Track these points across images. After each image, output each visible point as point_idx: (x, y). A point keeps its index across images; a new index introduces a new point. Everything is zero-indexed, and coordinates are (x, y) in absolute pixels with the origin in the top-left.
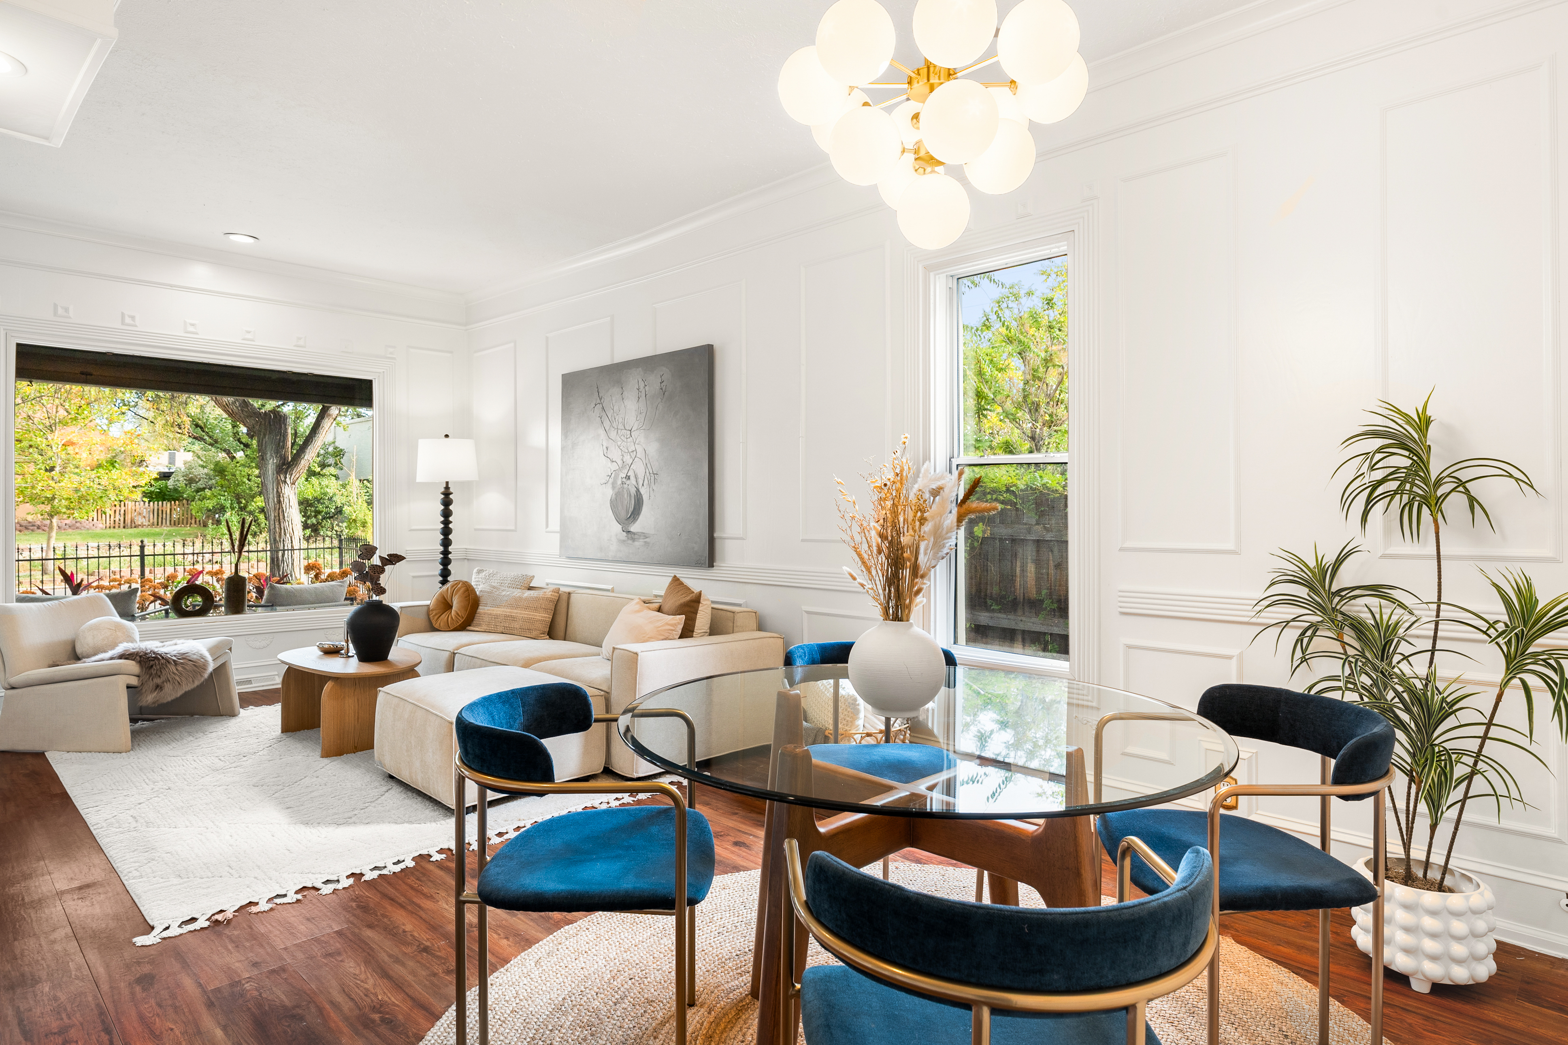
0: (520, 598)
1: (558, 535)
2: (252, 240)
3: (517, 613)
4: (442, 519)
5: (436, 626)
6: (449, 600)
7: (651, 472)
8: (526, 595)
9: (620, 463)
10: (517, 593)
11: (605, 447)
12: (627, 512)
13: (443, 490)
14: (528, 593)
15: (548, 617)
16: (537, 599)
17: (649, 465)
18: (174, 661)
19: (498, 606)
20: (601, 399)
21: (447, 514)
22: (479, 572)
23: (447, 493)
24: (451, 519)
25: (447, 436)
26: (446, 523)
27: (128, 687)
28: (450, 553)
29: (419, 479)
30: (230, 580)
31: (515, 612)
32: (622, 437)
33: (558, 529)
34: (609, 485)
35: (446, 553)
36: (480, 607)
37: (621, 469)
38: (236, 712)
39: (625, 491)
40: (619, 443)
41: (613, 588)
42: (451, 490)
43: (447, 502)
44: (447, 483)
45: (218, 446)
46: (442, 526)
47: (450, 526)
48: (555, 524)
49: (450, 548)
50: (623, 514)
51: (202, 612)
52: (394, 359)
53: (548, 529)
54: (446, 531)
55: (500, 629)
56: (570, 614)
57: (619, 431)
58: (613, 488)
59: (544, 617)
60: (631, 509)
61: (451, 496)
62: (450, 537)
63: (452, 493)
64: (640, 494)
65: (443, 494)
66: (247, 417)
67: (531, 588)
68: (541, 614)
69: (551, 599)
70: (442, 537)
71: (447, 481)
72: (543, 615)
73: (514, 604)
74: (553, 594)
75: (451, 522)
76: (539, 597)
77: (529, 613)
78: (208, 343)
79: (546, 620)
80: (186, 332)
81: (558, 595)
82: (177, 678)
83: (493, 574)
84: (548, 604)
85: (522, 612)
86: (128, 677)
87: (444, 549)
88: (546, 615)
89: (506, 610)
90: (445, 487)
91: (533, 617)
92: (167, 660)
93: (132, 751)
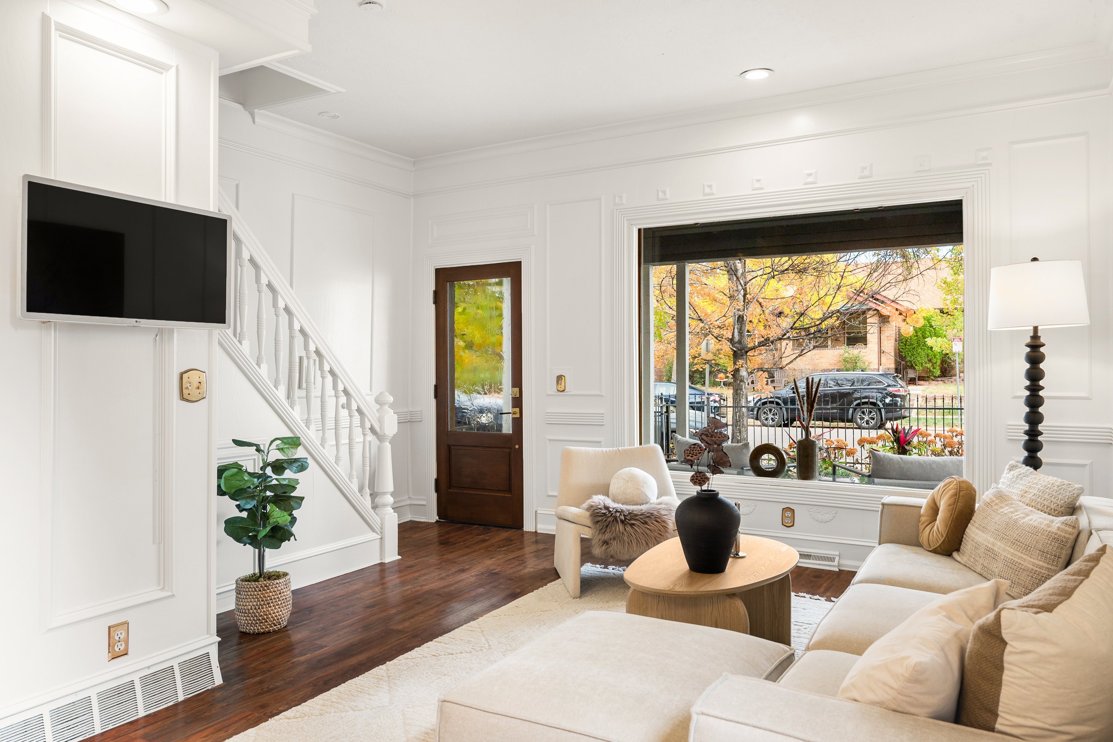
2: (765, 74)
4: (1028, 383)
6: (938, 504)
13: (1028, 340)
18: (622, 521)
21: (1035, 376)
23: (1035, 346)
24: (1041, 383)
25: (1035, 259)
26: (1034, 389)
27: (581, 537)
28: (1040, 434)
30: (800, 443)
31: (999, 546)
35: (1033, 434)
42: (1042, 340)
43: (1035, 358)
44: (1036, 329)
46: (1028, 393)
47: (1042, 393)
49: (1040, 427)
51: (774, 474)
52: (989, 164)
54: (1034, 401)
61: (1042, 349)
62: (1041, 410)
63: (1043, 345)
65: (1028, 345)
68: (1032, 560)
69: (1059, 533)
70: (1027, 409)
71: (1036, 325)
72: (1036, 562)
73: (1002, 531)
74: (1063, 527)
75: (1042, 388)
76: (1042, 527)
77: (1015, 552)
78: (774, 195)
79: (1043, 571)
80: (753, 190)
81: (1076, 532)
82: (626, 539)
83: (1024, 475)
84: (1049, 542)
85: (1006, 548)
86: (582, 526)
87: (1030, 427)
88: (1041, 563)
89: (989, 538)
90: (1032, 335)
91: (1019, 561)
92: (616, 518)
93: (578, 599)
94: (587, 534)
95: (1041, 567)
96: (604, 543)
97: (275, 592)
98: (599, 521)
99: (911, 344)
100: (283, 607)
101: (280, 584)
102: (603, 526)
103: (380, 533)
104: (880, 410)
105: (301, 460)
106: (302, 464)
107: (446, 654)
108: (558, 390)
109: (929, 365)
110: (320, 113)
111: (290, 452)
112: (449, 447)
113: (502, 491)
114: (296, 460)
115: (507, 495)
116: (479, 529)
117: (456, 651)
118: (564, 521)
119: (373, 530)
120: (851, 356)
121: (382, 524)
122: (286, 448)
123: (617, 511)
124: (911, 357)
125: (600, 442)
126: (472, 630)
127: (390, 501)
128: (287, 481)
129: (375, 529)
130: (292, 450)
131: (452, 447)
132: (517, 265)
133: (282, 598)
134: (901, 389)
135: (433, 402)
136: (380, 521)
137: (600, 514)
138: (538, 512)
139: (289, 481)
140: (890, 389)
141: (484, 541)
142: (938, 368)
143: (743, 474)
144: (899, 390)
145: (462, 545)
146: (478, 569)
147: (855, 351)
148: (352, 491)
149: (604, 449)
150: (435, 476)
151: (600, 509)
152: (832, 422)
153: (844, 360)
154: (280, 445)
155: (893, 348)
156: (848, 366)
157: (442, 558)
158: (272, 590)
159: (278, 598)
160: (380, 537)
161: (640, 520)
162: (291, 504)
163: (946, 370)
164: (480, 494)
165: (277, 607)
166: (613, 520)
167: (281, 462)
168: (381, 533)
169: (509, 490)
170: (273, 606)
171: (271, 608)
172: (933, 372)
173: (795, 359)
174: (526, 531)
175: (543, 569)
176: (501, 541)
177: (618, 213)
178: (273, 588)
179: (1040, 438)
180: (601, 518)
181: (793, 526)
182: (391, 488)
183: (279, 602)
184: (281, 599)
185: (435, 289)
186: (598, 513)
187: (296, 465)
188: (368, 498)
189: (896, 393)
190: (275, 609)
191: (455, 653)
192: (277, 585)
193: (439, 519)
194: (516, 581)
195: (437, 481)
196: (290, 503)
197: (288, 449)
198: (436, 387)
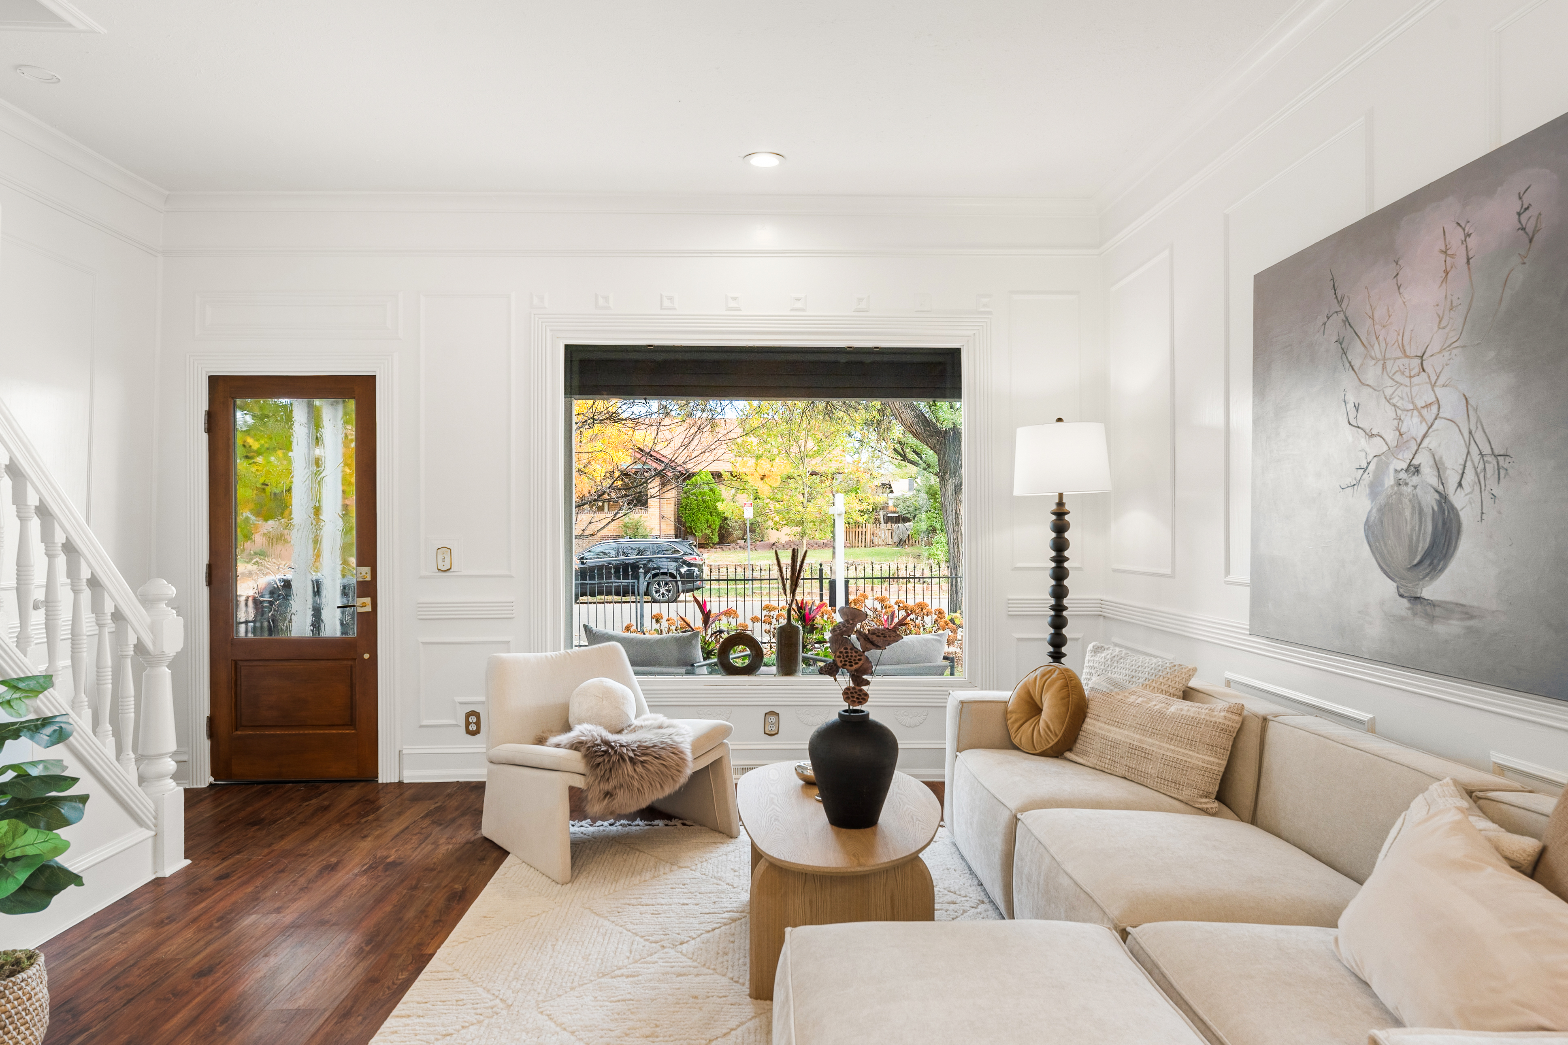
0: (1161, 714)
1: (1247, 591)
2: (775, 162)
3: (1153, 745)
4: (1053, 554)
5: (1016, 741)
6: (1037, 698)
7: (1487, 450)
8: (1172, 709)
9: (1391, 436)
10: (1157, 702)
11: (1350, 406)
12: (1412, 550)
13: (1054, 507)
14: (1179, 707)
15: (1217, 763)
16: (1194, 722)
17: (1479, 436)
18: (631, 759)
19: (1118, 724)
20: (1340, 302)
21: (1060, 546)
22: (1097, 650)
23: (1060, 514)
24: (1066, 554)
25: (1060, 420)
26: (1060, 560)
27: (572, 789)
28: (1066, 608)
29: (1017, 492)
30: (782, 630)
31: (1150, 743)
32: (1398, 377)
33: (1247, 578)
34: (1364, 490)
35: (1059, 609)
36: (1088, 720)
37: (1393, 451)
38: (734, 833)
39: (1406, 501)
40: (1389, 392)
41: (1373, 720)
42: (1067, 507)
43: (1060, 527)
44: (1061, 495)
45: (930, 470)
46: (1053, 565)
47: (1066, 565)
48: (1242, 571)
49: (1066, 602)
50: (1400, 556)
51: (749, 670)
52: (990, 313)
53: (1230, 578)
54: (1060, 574)
55: (1121, 771)
56: (1265, 764)
57: (1389, 364)
58: (1374, 494)
59: (1209, 762)
60: (1423, 545)
61: (1067, 517)
62: (1066, 582)
63: (1068, 513)
64: (1452, 508)
65: (1054, 513)
66: (929, 436)
67: (1188, 694)
68: (1201, 756)
69: (1227, 722)
70: (1053, 582)
71: (1061, 492)
72: (1206, 758)
73: (1149, 726)
74: (1229, 715)
75: (1067, 559)
76: (1203, 717)
77: (1177, 749)
78: (752, 320)
79: (1214, 768)
80: (727, 310)
81: (1240, 719)
82: (636, 783)
83: (1119, 657)
84: (1217, 734)
85: (1162, 744)
86: (569, 774)
87: (1056, 601)
88: (1212, 759)
89: (1132, 734)
90: (1057, 501)
91: (1184, 759)
92: (622, 756)
93: (570, 885)
94: (579, 782)
95: (1212, 763)
96: (605, 797)
97: (20, 998)
98: (599, 764)
99: (691, 509)
100: (35, 1025)
101: (29, 980)
102: (606, 770)
103: (153, 827)
104: (676, 582)
105: (58, 719)
106: (61, 727)
107: (439, 1037)
108: (439, 570)
109: (708, 532)
110: (18, 67)
111: (23, 706)
112: (236, 662)
113: (337, 725)
114: (46, 722)
115: (348, 731)
116: (299, 790)
117: (454, 1027)
118: (514, 767)
119: (139, 822)
120: (631, 521)
121: (156, 811)
122: (16, 699)
123: (621, 746)
124: (691, 523)
125: (508, 643)
126: (446, 977)
127: (171, 768)
128: (41, 767)
129: (142, 819)
130: (27, 701)
131: (240, 663)
132: (370, 381)
133: (34, 1007)
134: (697, 558)
135: (205, 591)
136: (152, 805)
137: (599, 753)
138: (404, 752)
139: (46, 768)
140: (686, 558)
141: (326, 809)
142: (717, 534)
143: (693, 674)
144: (695, 559)
145: (289, 821)
146: (357, 860)
147: (636, 515)
148: (106, 760)
149: (548, 654)
150: (207, 713)
151: (598, 745)
152: (624, 596)
153: (624, 526)
154: (5, 695)
155: (673, 513)
156: (628, 532)
157: (273, 851)
158: (11, 997)
159: (24, 1010)
160: (153, 833)
161: (654, 754)
162: (62, 814)
163: (723, 536)
164: (290, 734)
165: (22, 1028)
166: (618, 760)
167: (15, 730)
168: (155, 826)
169: (351, 722)
170: (14, 1030)
171: (10, 1035)
172: (712, 538)
173: (607, 524)
174: (382, 784)
175: (467, 843)
176: (352, 806)
177: (537, 319)
178: (14, 992)
179: (1065, 613)
180: (600, 760)
181: (777, 733)
182: (172, 746)
183: (28, 1018)
184: (31, 1009)
185: (207, 409)
186: (596, 752)
187: (48, 730)
188: (132, 767)
189: (692, 562)
190: (19, 1034)
191: (453, 1032)
192: (23, 984)
193: (215, 780)
194: (440, 872)
195: (211, 721)
196: (60, 812)
197: (19, 701)
198: (210, 567)
